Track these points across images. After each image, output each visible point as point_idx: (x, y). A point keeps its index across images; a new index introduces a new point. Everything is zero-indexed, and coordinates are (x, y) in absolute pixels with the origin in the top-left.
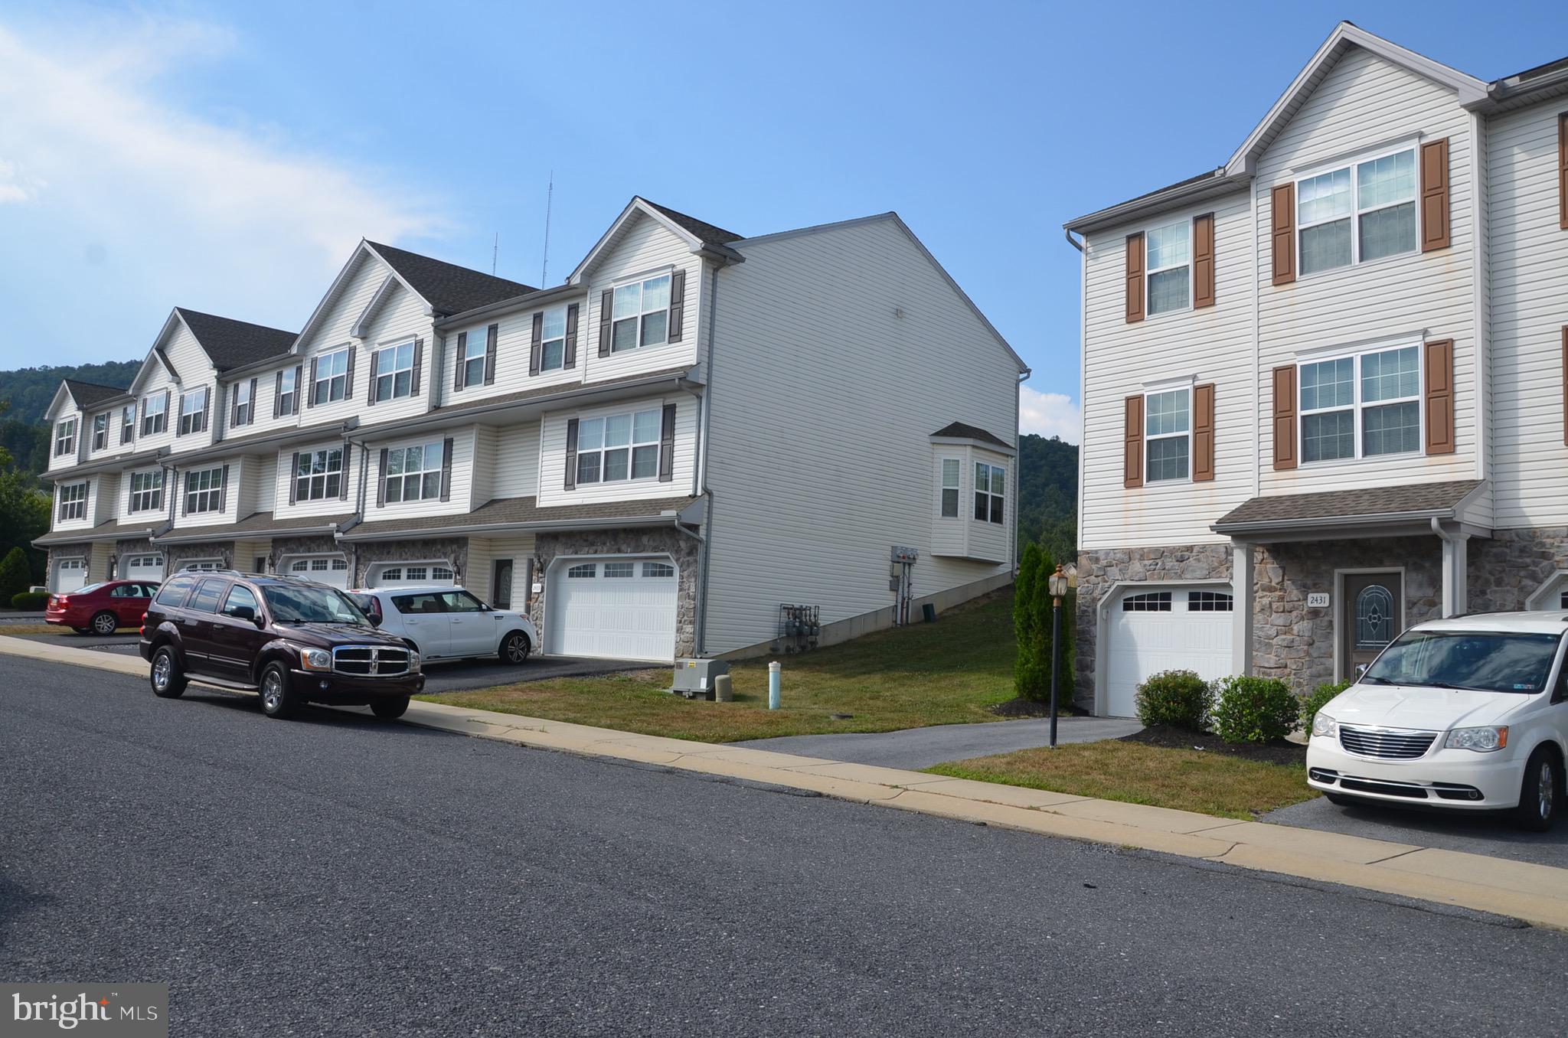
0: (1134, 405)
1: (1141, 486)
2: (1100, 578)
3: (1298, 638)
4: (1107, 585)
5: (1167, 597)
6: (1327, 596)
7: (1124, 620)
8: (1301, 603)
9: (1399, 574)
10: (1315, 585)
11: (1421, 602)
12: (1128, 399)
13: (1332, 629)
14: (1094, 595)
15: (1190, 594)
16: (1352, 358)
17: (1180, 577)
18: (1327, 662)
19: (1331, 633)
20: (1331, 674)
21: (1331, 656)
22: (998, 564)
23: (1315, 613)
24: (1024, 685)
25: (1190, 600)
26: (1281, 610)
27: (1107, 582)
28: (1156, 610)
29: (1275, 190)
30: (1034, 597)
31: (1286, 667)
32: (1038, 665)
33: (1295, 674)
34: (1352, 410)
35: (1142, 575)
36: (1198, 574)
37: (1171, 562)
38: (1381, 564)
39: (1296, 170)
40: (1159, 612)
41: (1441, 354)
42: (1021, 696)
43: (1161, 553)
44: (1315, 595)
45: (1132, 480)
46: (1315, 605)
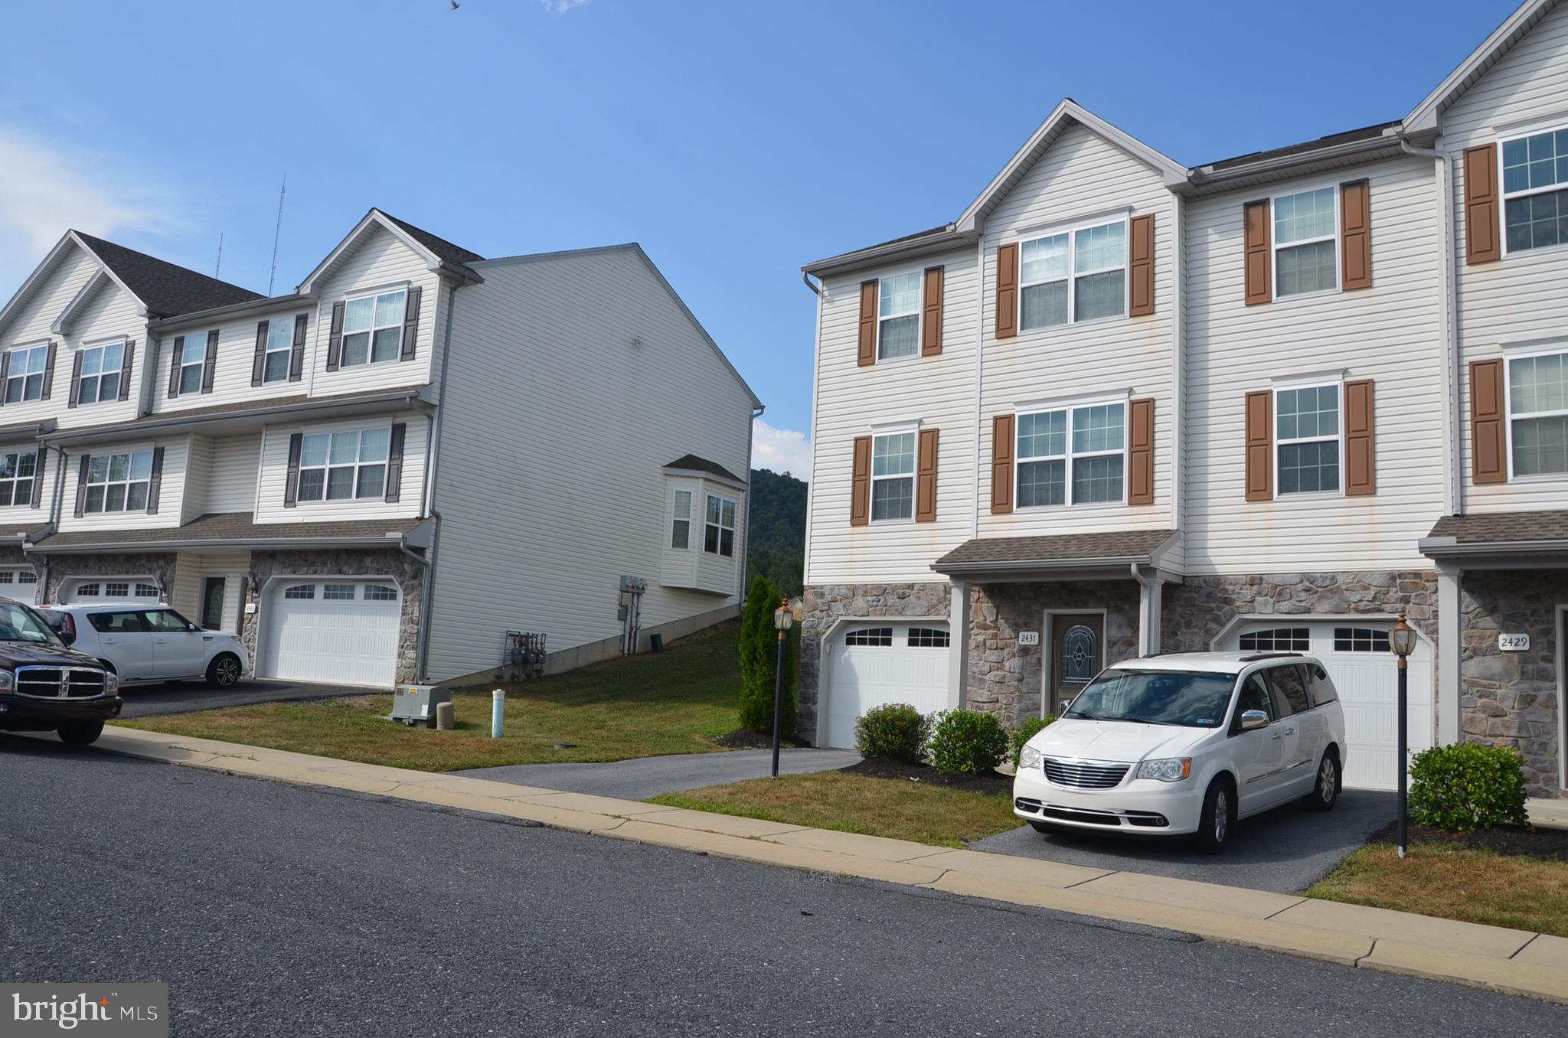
0: (862, 445)
1: (866, 524)
2: (824, 613)
3: (1009, 674)
4: (831, 619)
5: (888, 632)
6: (1036, 634)
7: (846, 654)
8: (1012, 641)
9: (1102, 615)
10: (1026, 624)
11: (1121, 642)
12: (857, 440)
13: (1041, 666)
14: (819, 629)
15: (910, 630)
16: (1065, 411)
17: (901, 614)
18: (1035, 697)
19: (1039, 670)
20: (1039, 709)
21: (1039, 692)
22: (726, 596)
23: (1025, 651)
24: (748, 717)
25: (910, 635)
26: (994, 647)
27: (830, 616)
28: (877, 644)
29: (1001, 248)
30: (760, 630)
31: (997, 701)
32: (763, 697)
33: (1005, 709)
34: (1064, 460)
35: (864, 611)
36: (918, 611)
37: (893, 598)
38: (1086, 605)
39: (1021, 232)
40: (880, 647)
41: (1144, 411)
42: (745, 727)
43: (883, 590)
44: (1025, 634)
45: (858, 518)
46: (1025, 643)
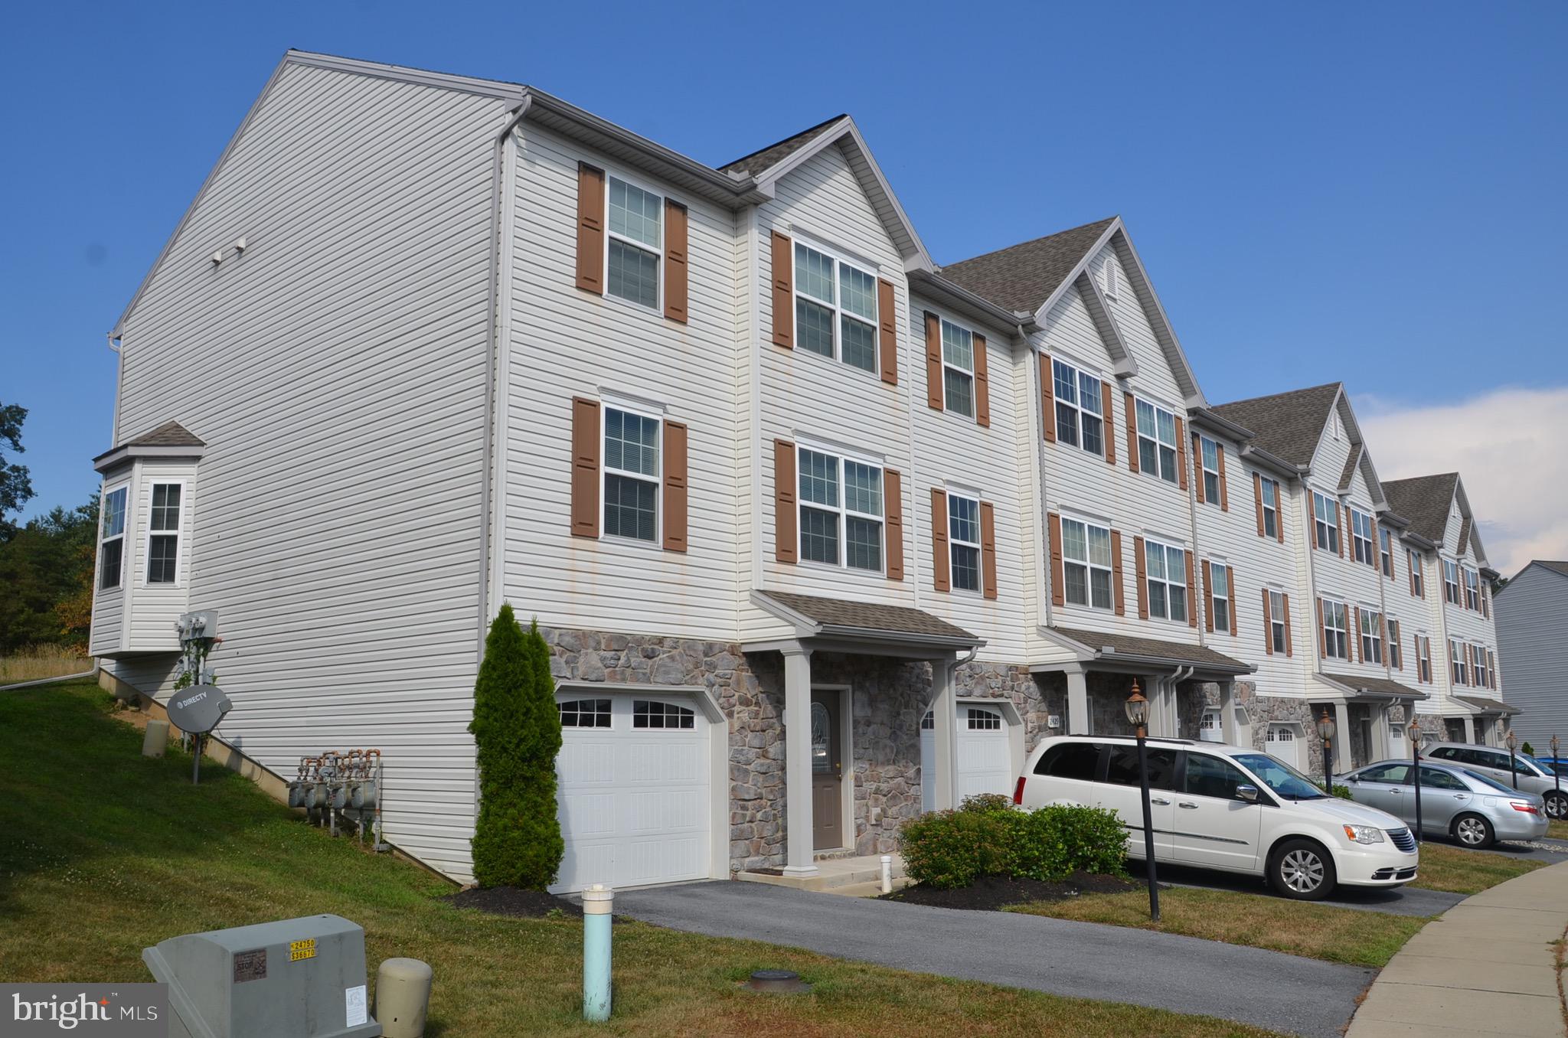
0: (587, 413)
1: (595, 538)
3: (773, 763)
5: (606, 706)
9: (843, 691)
11: (863, 722)
12: (577, 401)
15: (636, 703)
16: (838, 458)
25: (635, 712)
28: (594, 725)
29: (773, 234)
31: (763, 797)
33: (771, 806)
34: (839, 514)
35: (596, 673)
37: (637, 657)
39: (794, 228)
41: (893, 483)
45: (583, 525)
